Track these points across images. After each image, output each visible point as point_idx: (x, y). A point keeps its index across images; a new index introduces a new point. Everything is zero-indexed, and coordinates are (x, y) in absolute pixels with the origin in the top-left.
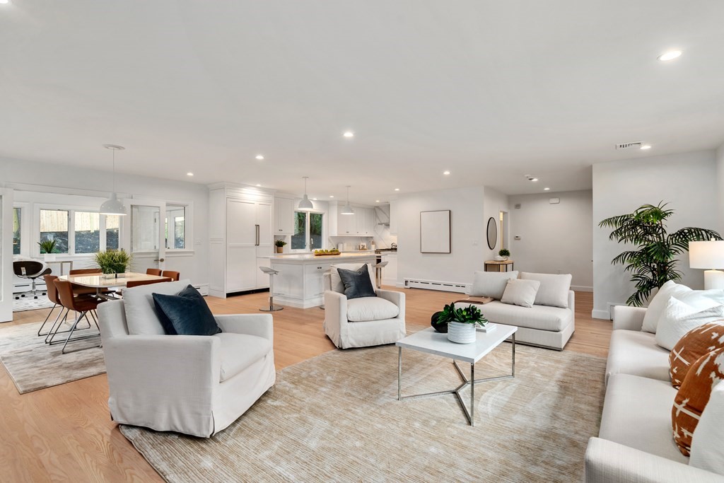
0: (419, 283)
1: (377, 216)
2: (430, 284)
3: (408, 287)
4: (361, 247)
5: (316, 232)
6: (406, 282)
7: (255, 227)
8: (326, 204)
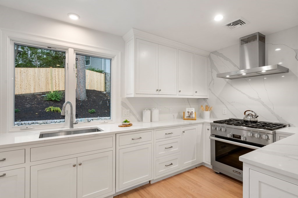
1: (213, 67)
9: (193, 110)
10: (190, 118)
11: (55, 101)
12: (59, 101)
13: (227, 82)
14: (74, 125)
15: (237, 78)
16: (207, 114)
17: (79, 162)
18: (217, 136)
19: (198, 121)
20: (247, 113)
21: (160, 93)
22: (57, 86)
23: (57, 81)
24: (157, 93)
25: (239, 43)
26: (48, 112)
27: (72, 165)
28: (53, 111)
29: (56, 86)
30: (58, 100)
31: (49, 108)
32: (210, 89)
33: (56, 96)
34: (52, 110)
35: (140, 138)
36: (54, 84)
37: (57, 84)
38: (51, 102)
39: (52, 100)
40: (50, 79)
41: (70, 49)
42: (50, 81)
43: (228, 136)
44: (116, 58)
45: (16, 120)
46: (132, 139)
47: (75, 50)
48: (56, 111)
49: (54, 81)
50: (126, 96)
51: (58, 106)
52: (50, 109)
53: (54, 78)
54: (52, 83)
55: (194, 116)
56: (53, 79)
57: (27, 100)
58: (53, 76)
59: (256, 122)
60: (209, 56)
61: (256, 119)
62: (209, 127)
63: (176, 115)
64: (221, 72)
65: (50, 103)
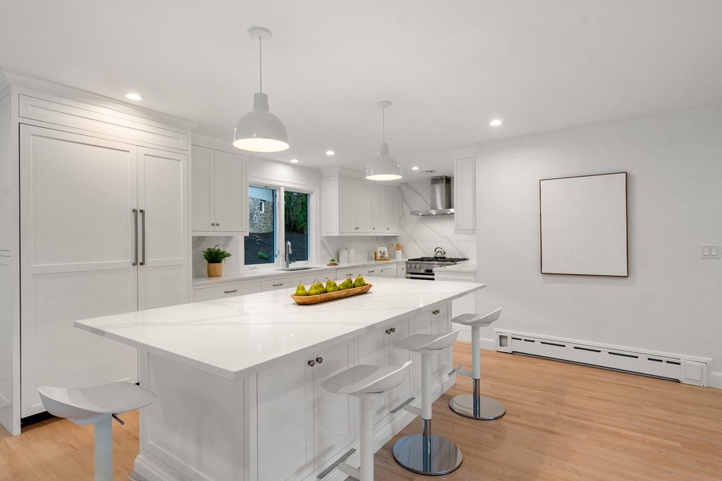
0: (537, 344)
1: (403, 200)
2: (569, 347)
3: (508, 349)
4: (379, 255)
5: (297, 228)
6: (502, 338)
7: (133, 215)
8: (315, 173)
9: (385, 249)
10: (383, 258)
13: (419, 219)
15: (427, 216)
16: (399, 253)
18: (412, 273)
19: (393, 261)
20: (437, 250)
21: (358, 231)
24: (356, 231)
25: (430, 182)
32: (400, 225)
41: (279, 187)
43: (422, 272)
44: (315, 193)
45: (245, 264)
47: (285, 188)
50: (324, 235)
55: (387, 255)
59: (444, 258)
60: (400, 187)
61: (444, 256)
62: (404, 266)
63: (366, 256)
64: (415, 210)
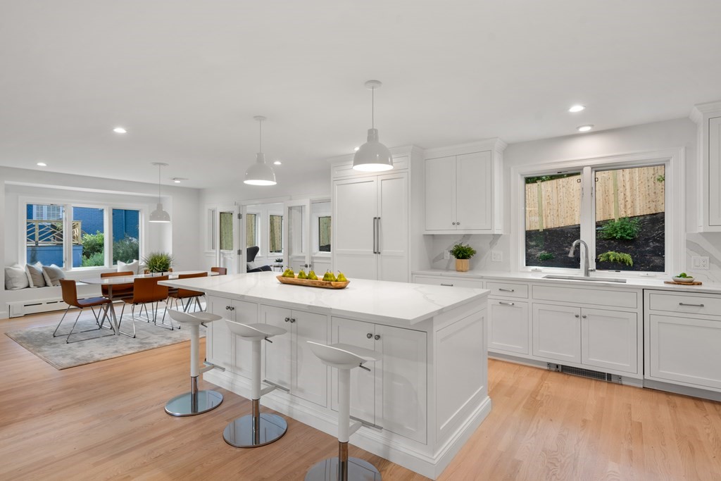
11: (622, 240)
12: (630, 238)
14: (591, 273)
17: (583, 314)
22: (629, 206)
23: (628, 194)
26: (603, 261)
27: (574, 315)
28: (614, 260)
29: (625, 205)
30: (628, 238)
31: (605, 255)
33: (624, 228)
34: (612, 258)
35: (702, 306)
36: (621, 201)
37: (629, 201)
38: (613, 242)
39: (614, 238)
40: (612, 192)
41: (585, 169)
42: (612, 198)
46: (681, 304)
48: (620, 260)
49: (621, 196)
50: (699, 230)
51: (625, 251)
52: (608, 256)
53: (621, 189)
54: (617, 201)
56: (619, 192)
57: (567, 237)
58: (620, 184)
65: (609, 244)
